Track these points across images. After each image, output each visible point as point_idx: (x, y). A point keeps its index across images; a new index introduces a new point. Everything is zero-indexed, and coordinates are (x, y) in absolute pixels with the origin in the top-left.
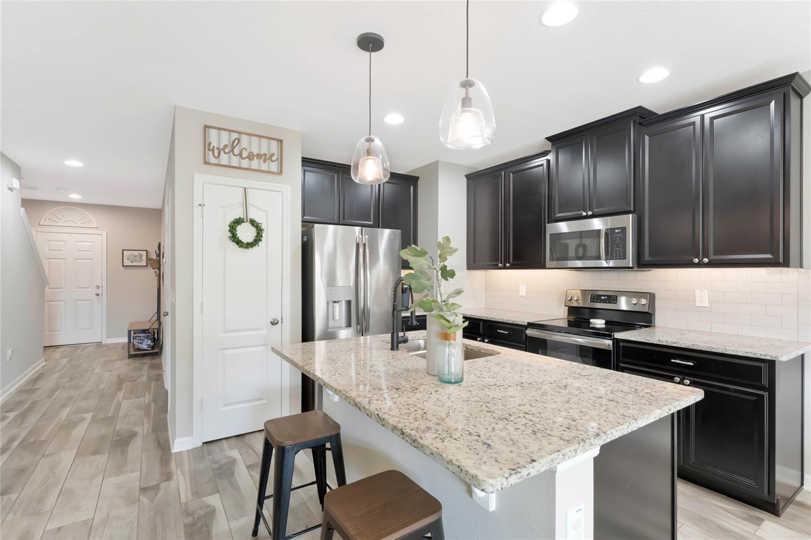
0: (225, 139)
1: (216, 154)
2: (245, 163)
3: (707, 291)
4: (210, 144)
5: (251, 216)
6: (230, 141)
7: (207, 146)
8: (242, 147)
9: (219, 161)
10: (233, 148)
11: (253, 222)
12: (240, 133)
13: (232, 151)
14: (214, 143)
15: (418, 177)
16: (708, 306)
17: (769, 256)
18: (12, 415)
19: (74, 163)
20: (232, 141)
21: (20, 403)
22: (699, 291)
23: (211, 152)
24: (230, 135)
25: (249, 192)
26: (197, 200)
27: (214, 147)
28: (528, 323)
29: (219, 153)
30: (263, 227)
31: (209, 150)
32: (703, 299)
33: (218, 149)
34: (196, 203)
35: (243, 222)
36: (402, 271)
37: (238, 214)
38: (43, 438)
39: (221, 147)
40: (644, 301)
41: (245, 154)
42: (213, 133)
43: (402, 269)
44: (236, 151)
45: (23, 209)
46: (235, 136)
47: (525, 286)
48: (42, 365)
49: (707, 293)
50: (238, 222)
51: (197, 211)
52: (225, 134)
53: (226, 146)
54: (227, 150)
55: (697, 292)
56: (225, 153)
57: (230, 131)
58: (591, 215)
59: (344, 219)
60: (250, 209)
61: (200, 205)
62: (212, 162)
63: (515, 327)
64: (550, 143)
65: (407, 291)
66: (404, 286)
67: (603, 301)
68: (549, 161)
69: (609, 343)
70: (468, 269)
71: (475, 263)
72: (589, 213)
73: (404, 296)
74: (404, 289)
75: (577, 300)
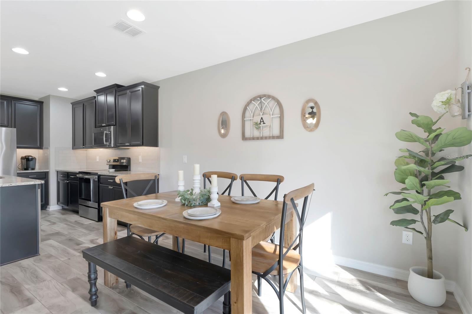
3: (141, 156)
15: (43, 102)
16: (142, 161)
28: (79, 172)
32: (140, 159)
36: (17, 149)
40: (125, 161)
47: (98, 157)
55: (139, 156)
63: (75, 174)
64: (96, 93)
65: (34, 160)
66: (30, 157)
67: (116, 162)
68: (96, 101)
69: (97, 177)
70: (73, 149)
71: (75, 146)
72: (104, 125)
73: (31, 163)
74: (30, 159)
75: (110, 162)
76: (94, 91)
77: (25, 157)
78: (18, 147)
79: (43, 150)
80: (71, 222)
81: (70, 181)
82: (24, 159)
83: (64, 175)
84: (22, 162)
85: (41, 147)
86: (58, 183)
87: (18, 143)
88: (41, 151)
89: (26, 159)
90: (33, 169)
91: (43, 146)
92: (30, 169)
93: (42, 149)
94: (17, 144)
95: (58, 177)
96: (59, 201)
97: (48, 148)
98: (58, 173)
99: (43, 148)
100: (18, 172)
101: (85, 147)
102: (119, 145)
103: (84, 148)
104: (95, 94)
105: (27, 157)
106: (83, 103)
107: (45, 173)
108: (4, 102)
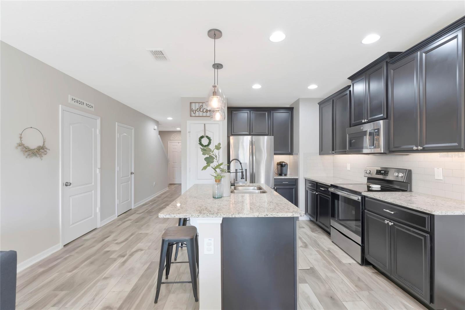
0: (197, 106)
1: (194, 113)
2: (205, 114)
3: (441, 169)
4: (192, 109)
5: (207, 135)
6: (199, 106)
7: (191, 110)
8: (204, 108)
9: (195, 115)
10: (200, 109)
11: (207, 137)
12: (202, 103)
13: (200, 110)
14: (194, 109)
15: (293, 108)
16: (442, 179)
17: (456, 144)
18: (151, 203)
19: (170, 119)
20: (200, 106)
21: (155, 200)
22: (436, 168)
23: (192, 112)
24: (199, 104)
25: (206, 125)
26: (188, 130)
27: (193, 110)
28: (331, 185)
29: (195, 112)
30: (212, 138)
31: (192, 111)
32: (439, 174)
33: (195, 110)
34: (187, 132)
35: (204, 137)
36: (274, 156)
37: (202, 134)
38: (153, 211)
39: (196, 109)
40: (401, 175)
41: (205, 111)
42: (193, 105)
43: (274, 155)
44: (201, 110)
45: (159, 136)
46: (201, 104)
47: (349, 164)
48: (167, 190)
49: (442, 170)
50: (202, 137)
51: (188, 134)
52: (197, 104)
53: (198, 109)
54: (198, 110)
55: (436, 169)
56: (197, 111)
57: (199, 103)
58: (367, 122)
59: (252, 132)
60: (207, 132)
61: (189, 132)
62: (193, 116)
63: (326, 186)
64: (351, 81)
65: (286, 166)
66: (284, 164)
67: (382, 174)
68: (350, 91)
69: (360, 198)
70: (320, 154)
71: (322, 151)
72: (366, 120)
73: (284, 168)
74: (283, 165)
75: (370, 173)
76: (348, 78)
77: (280, 162)
78: (275, 154)
79: (294, 156)
80: (323, 250)
81: (320, 193)
82: (279, 165)
83: (313, 185)
84: (277, 167)
85: (291, 153)
86: (307, 192)
87: (275, 149)
88: (291, 156)
89: (281, 164)
90: (286, 175)
91: (293, 152)
92: (283, 175)
93: (292, 155)
94: (274, 151)
95: (306, 186)
96: (307, 212)
97: (297, 154)
98: (307, 181)
99: (293, 153)
100: (275, 178)
101: (335, 152)
102: (394, 149)
103: (333, 153)
104: (349, 82)
105: (281, 163)
106: (333, 99)
107: (295, 180)
108: (266, 113)
